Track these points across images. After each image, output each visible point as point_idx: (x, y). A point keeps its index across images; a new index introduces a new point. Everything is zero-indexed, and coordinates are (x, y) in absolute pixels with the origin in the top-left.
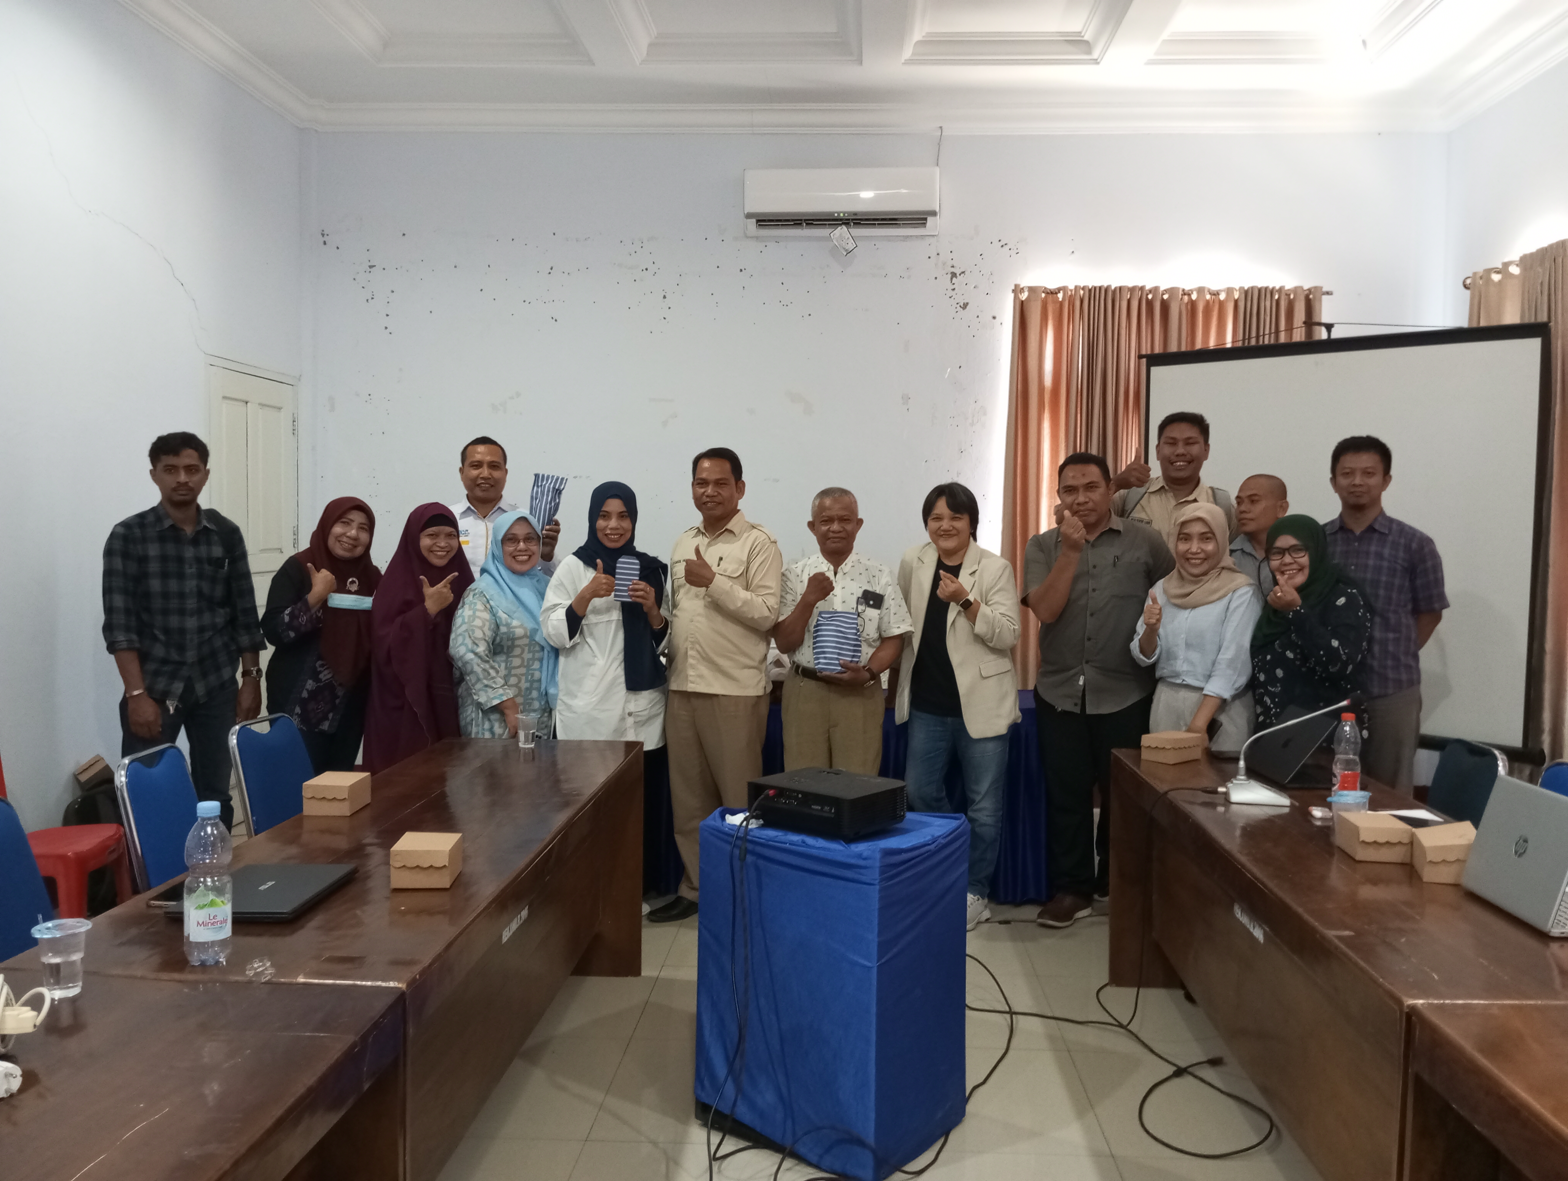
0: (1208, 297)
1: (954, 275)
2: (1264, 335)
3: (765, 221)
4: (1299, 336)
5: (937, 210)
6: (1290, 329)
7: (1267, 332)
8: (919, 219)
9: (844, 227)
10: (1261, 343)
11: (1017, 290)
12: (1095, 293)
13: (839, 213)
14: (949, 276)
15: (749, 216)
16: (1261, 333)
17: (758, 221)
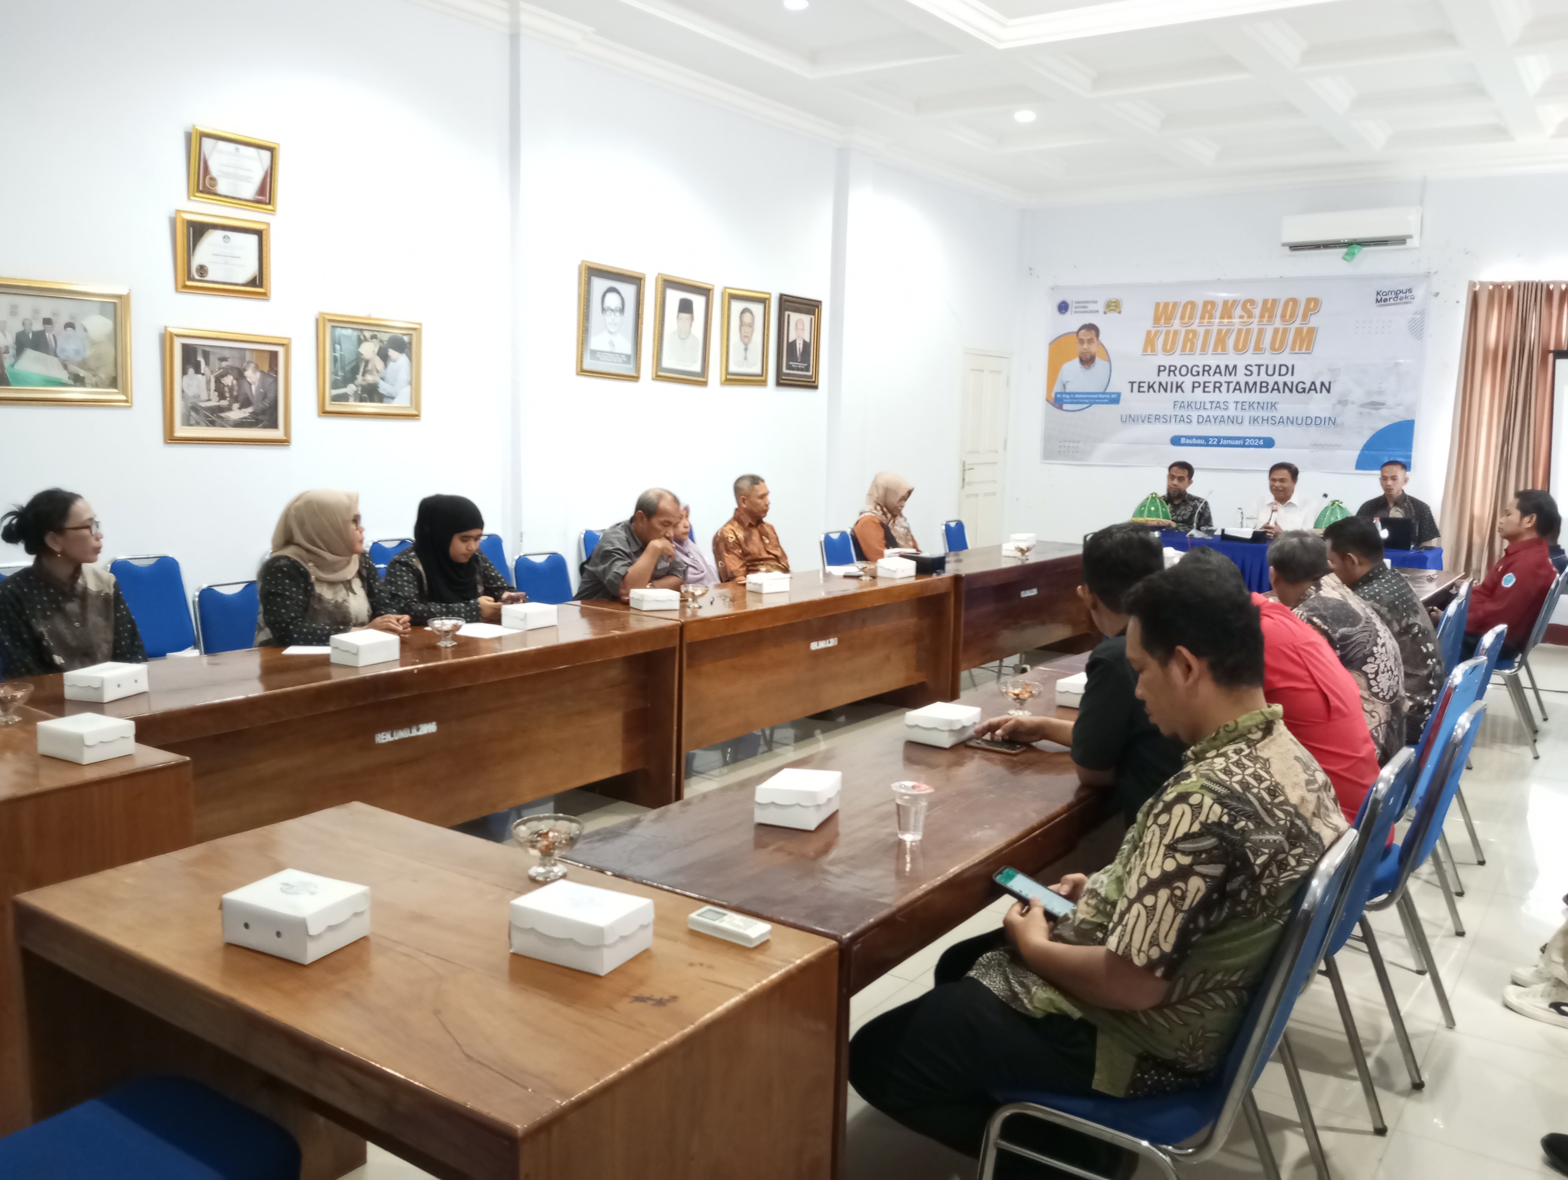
1: (1430, 274)
3: (1295, 247)
5: (1412, 234)
8: (1401, 240)
11: (1472, 284)
15: (1284, 245)
17: (1291, 247)
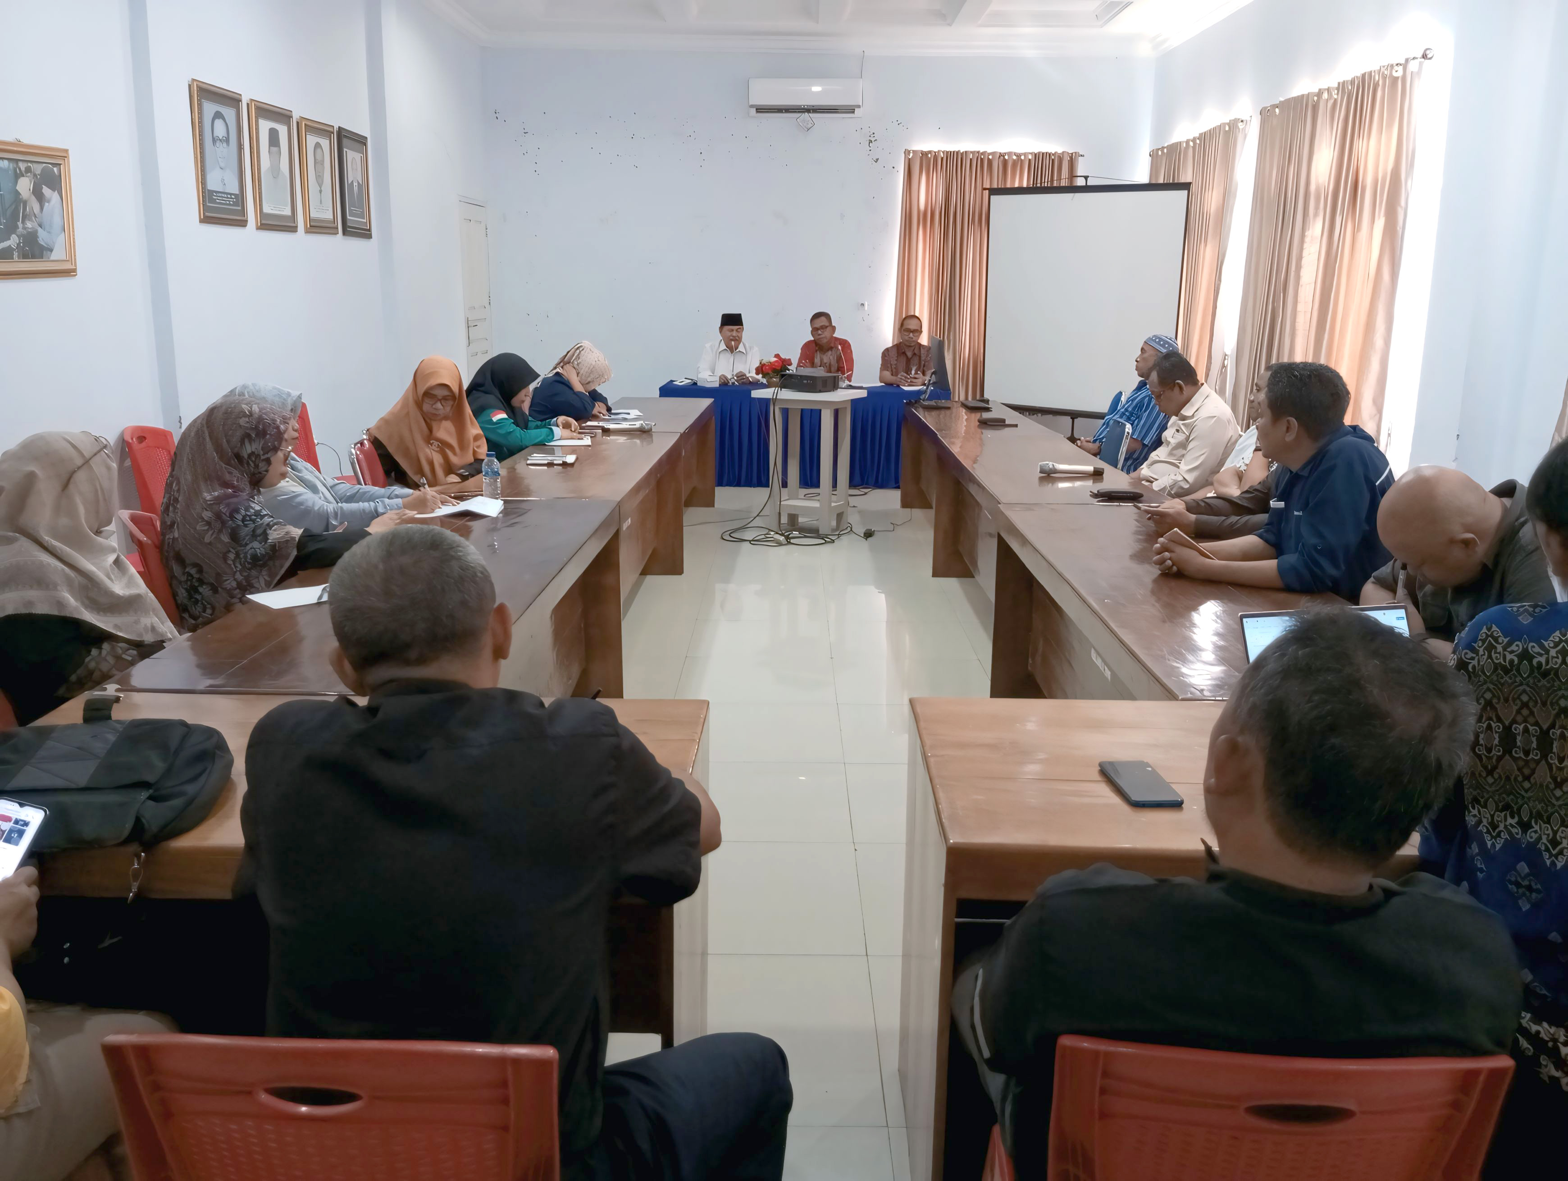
0: (1015, 157)
1: (871, 141)
2: (1044, 182)
3: (760, 110)
4: (1064, 183)
5: (861, 105)
6: (1060, 179)
7: (1046, 181)
8: (850, 110)
9: (806, 114)
10: (1043, 186)
11: (907, 152)
12: (949, 154)
13: (804, 106)
14: (868, 142)
15: (752, 106)
16: (1043, 181)
17: (756, 109)
